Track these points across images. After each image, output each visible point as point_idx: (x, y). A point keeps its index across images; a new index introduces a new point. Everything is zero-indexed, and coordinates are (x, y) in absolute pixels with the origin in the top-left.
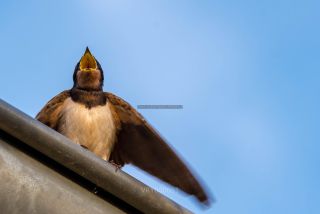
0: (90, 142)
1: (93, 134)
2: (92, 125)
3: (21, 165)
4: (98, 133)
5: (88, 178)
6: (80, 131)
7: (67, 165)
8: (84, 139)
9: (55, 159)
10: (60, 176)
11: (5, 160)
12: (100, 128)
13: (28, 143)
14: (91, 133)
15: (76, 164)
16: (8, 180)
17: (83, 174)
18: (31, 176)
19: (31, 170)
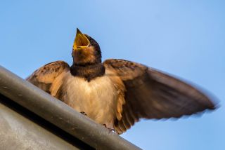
0: (91, 110)
1: (94, 103)
2: (92, 94)
3: (26, 130)
4: (98, 101)
5: (86, 142)
6: (81, 100)
7: (67, 130)
8: (86, 107)
9: (56, 124)
10: (63, 141)
11: (11, 125)
12: (99, 96)
13: (30, 109)
14: (91, 101)
15: (76, 129)
16: (14, 144)
17: (83, 139)
18: (35, 140)
19: (34, 135)
